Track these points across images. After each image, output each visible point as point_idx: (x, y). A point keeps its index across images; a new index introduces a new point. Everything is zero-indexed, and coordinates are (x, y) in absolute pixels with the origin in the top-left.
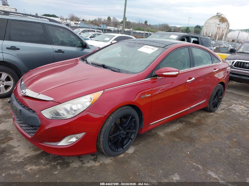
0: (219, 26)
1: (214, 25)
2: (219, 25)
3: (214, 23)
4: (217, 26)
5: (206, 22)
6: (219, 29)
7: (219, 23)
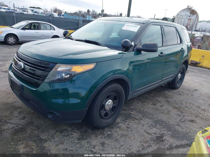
0: (190, 18)
1: (185, 17)
2: (190, 16)
3: (186, 15)
4: (188, 17)
5: (178, 14)
6: (189, 20)
7: (190, 15)
